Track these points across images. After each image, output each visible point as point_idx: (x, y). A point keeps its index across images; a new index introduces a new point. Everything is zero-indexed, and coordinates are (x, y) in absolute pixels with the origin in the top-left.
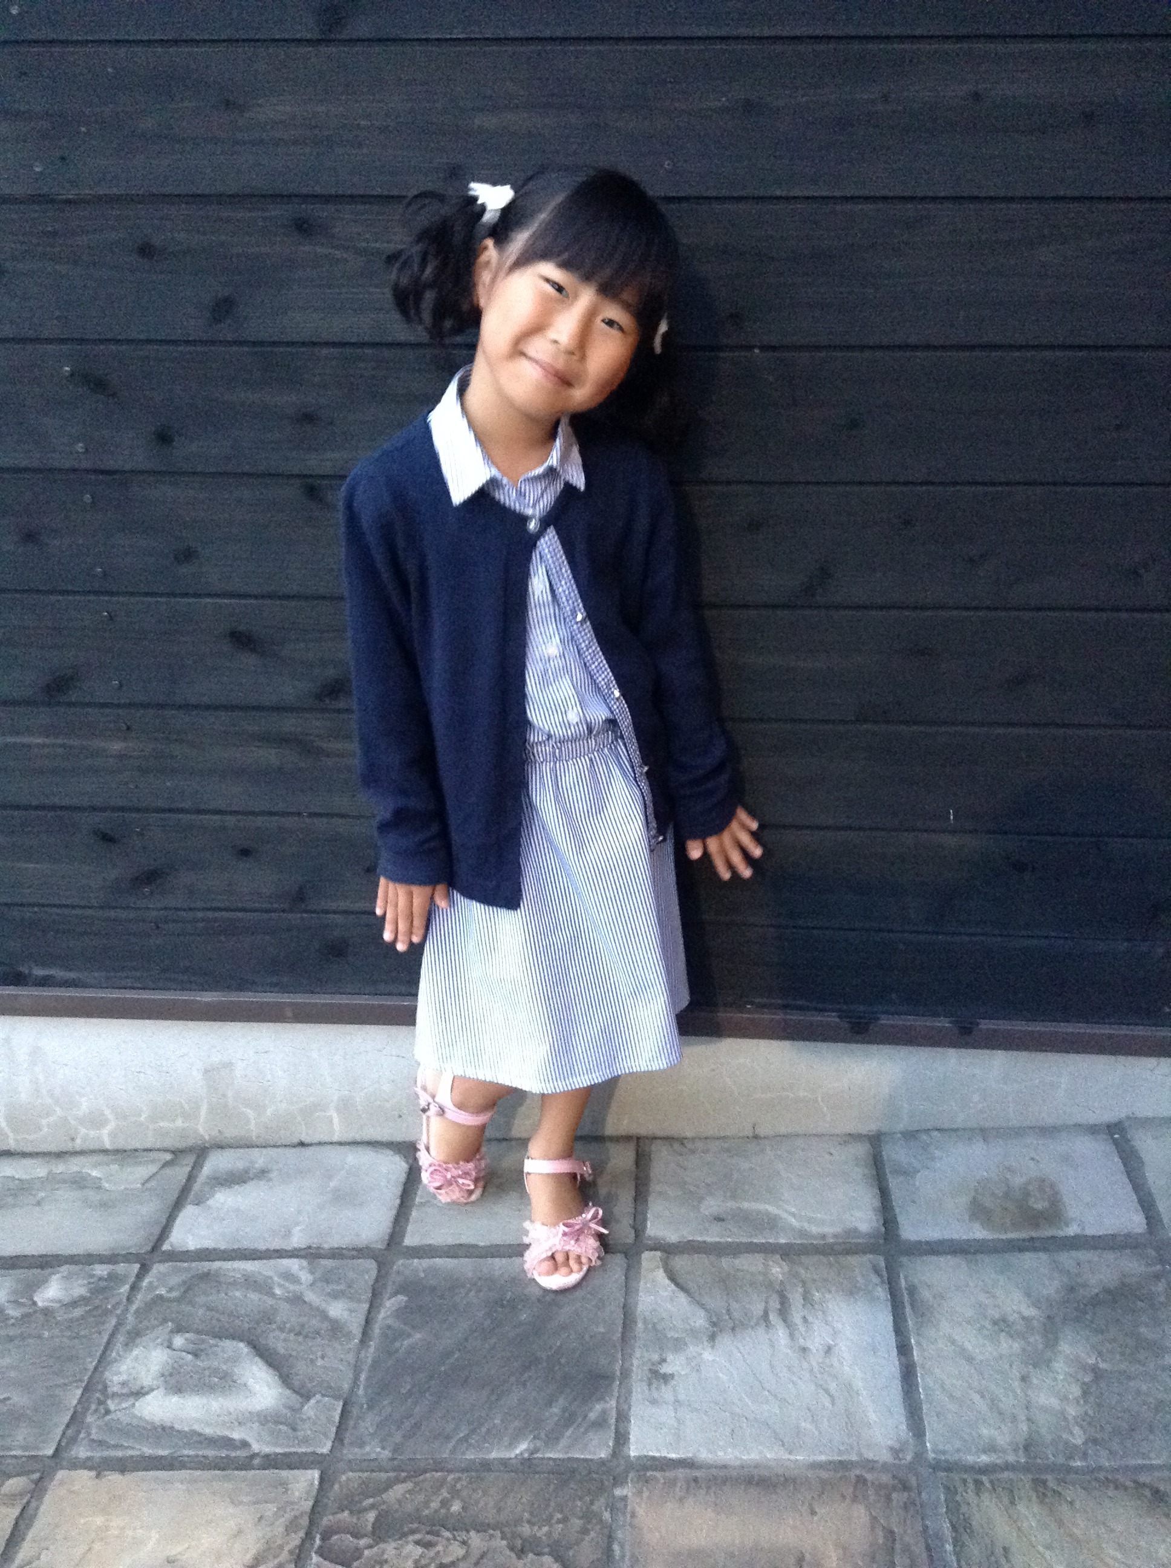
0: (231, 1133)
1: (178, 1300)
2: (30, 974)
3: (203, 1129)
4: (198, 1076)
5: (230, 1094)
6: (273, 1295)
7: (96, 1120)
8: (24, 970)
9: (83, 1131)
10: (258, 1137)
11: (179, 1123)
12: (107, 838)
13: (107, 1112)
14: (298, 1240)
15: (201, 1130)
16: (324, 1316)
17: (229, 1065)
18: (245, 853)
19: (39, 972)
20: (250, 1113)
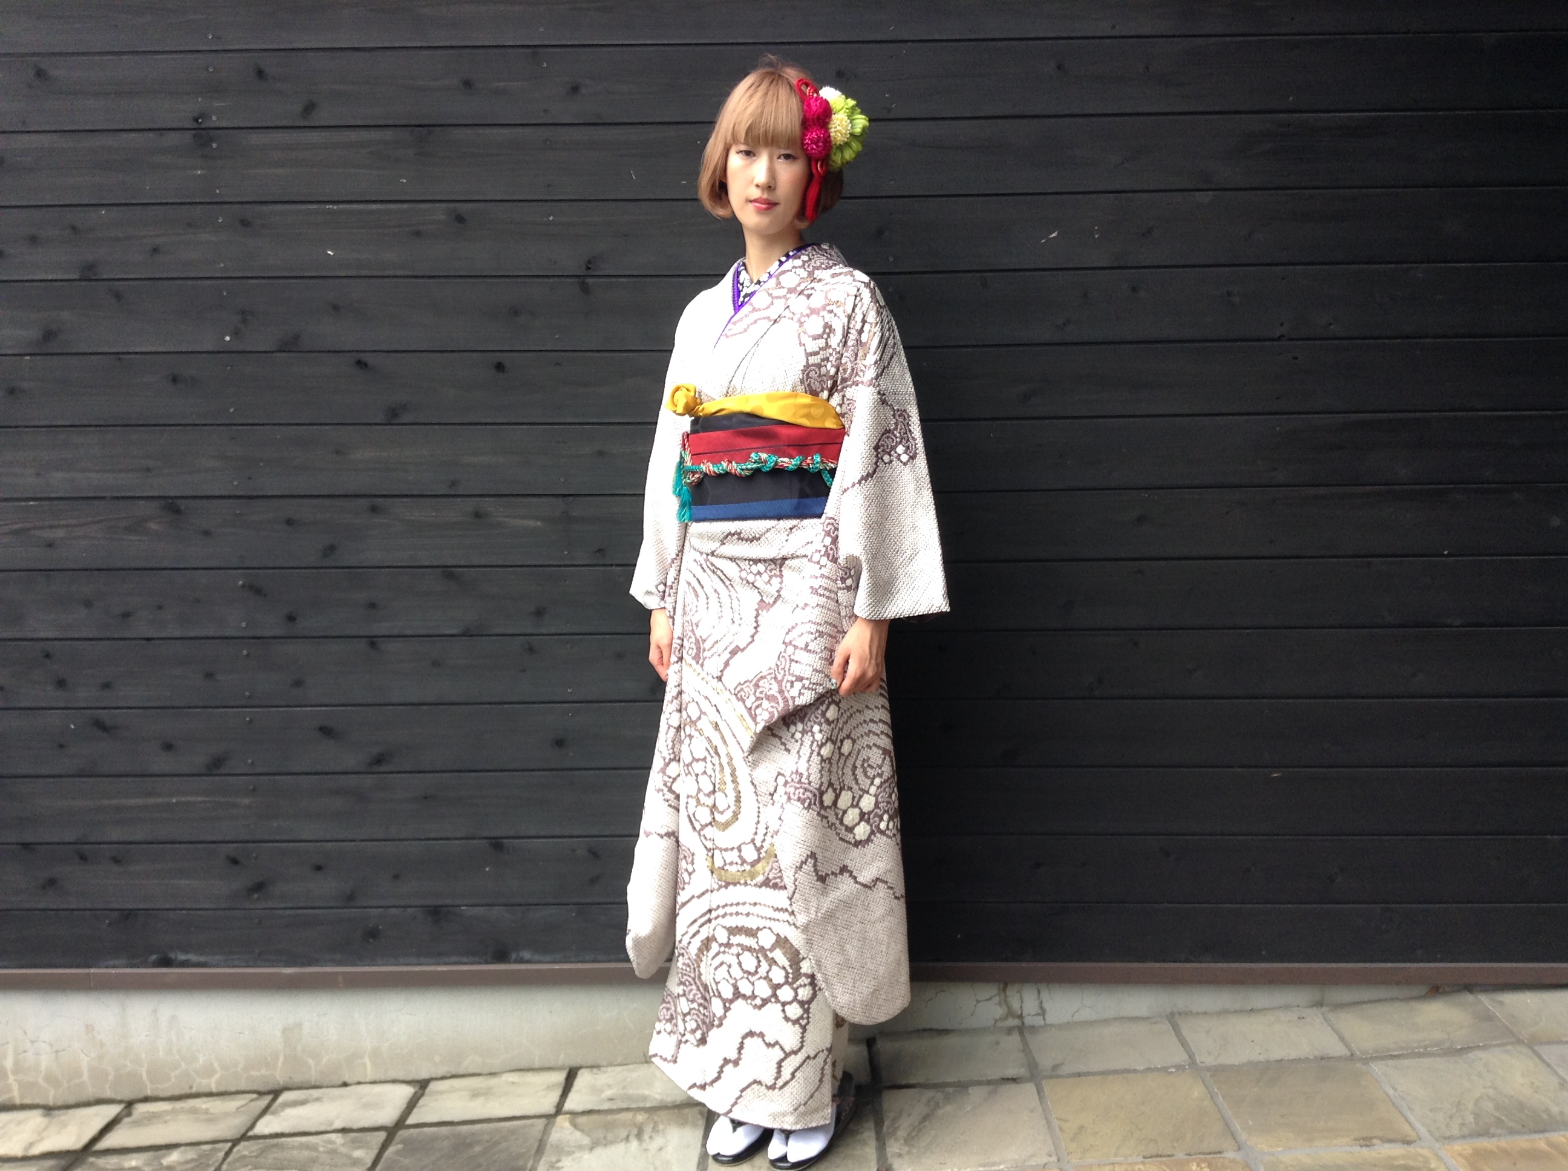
0: (298, 1079)
1: (256, 1157)
2: (176, 959)
3: (279, 1077)
4: (278, 1034)
5: (299, 1048)
6: (319, 1151)
7: (209, 1071)
8: (173, 956)
9: (198, 1080)
10: (316, 1081)
11: (264, 1072)
12: (235, 861)
13: (216, 1065)
14: (338, 1125)
15: (278, 1077)
16: (349, 1157)
17: (299, 1025)
18: (319, 868)
19: (182, 957)
20: (311, 1061)
